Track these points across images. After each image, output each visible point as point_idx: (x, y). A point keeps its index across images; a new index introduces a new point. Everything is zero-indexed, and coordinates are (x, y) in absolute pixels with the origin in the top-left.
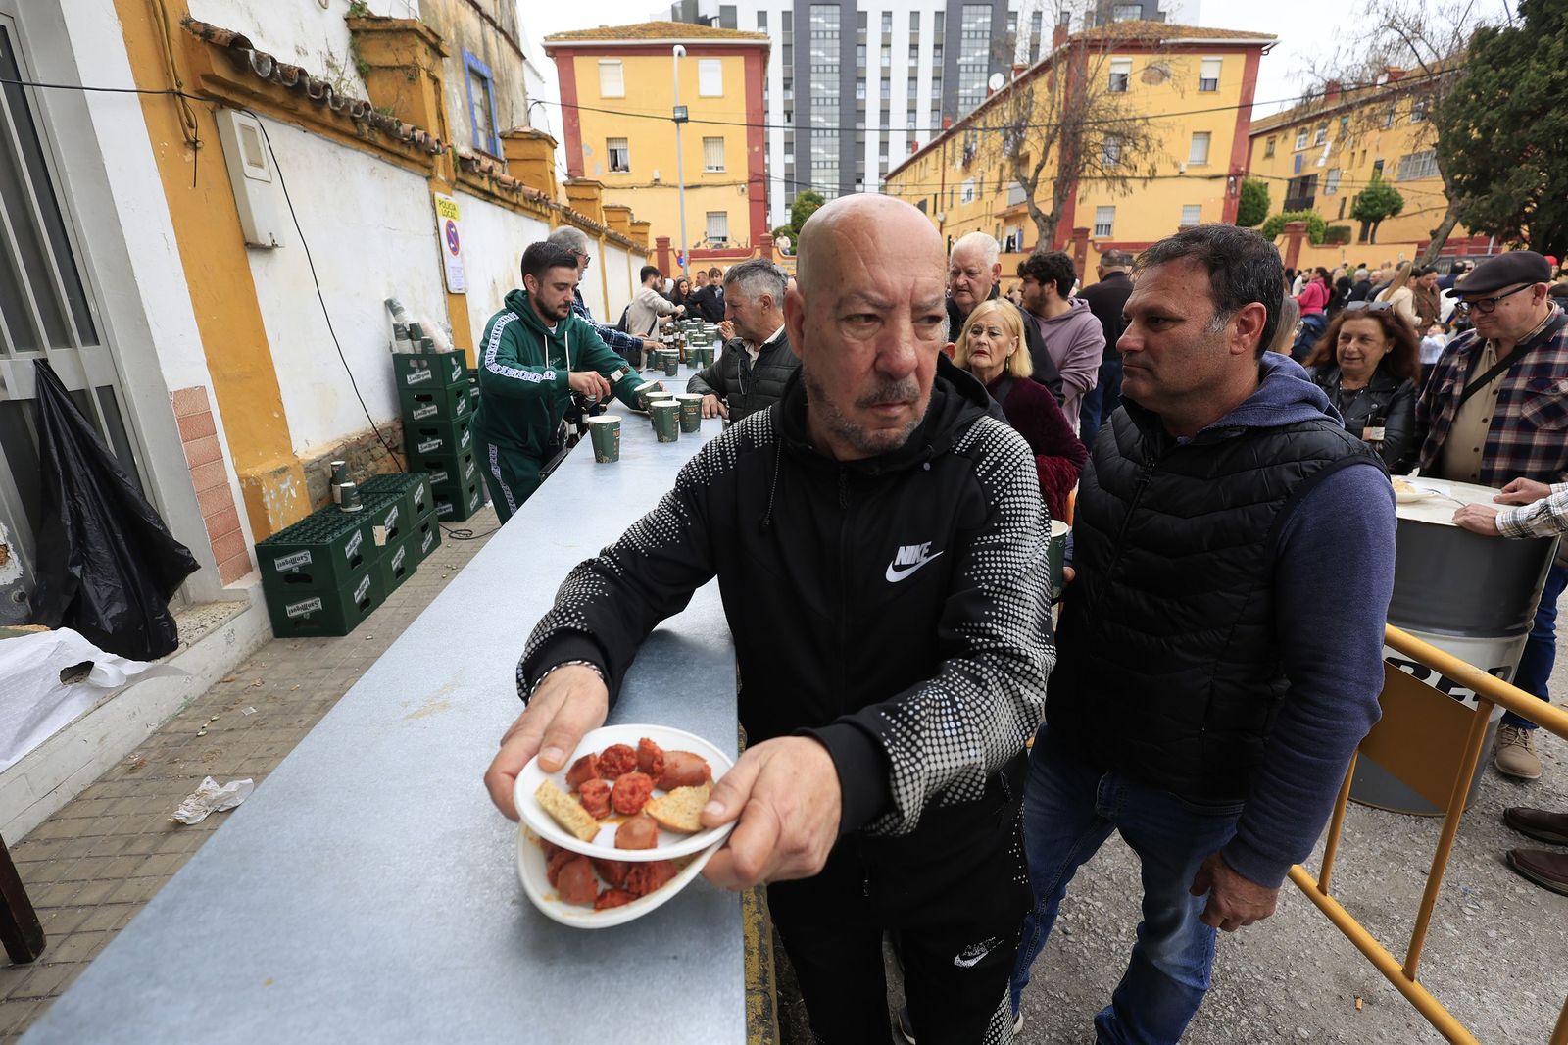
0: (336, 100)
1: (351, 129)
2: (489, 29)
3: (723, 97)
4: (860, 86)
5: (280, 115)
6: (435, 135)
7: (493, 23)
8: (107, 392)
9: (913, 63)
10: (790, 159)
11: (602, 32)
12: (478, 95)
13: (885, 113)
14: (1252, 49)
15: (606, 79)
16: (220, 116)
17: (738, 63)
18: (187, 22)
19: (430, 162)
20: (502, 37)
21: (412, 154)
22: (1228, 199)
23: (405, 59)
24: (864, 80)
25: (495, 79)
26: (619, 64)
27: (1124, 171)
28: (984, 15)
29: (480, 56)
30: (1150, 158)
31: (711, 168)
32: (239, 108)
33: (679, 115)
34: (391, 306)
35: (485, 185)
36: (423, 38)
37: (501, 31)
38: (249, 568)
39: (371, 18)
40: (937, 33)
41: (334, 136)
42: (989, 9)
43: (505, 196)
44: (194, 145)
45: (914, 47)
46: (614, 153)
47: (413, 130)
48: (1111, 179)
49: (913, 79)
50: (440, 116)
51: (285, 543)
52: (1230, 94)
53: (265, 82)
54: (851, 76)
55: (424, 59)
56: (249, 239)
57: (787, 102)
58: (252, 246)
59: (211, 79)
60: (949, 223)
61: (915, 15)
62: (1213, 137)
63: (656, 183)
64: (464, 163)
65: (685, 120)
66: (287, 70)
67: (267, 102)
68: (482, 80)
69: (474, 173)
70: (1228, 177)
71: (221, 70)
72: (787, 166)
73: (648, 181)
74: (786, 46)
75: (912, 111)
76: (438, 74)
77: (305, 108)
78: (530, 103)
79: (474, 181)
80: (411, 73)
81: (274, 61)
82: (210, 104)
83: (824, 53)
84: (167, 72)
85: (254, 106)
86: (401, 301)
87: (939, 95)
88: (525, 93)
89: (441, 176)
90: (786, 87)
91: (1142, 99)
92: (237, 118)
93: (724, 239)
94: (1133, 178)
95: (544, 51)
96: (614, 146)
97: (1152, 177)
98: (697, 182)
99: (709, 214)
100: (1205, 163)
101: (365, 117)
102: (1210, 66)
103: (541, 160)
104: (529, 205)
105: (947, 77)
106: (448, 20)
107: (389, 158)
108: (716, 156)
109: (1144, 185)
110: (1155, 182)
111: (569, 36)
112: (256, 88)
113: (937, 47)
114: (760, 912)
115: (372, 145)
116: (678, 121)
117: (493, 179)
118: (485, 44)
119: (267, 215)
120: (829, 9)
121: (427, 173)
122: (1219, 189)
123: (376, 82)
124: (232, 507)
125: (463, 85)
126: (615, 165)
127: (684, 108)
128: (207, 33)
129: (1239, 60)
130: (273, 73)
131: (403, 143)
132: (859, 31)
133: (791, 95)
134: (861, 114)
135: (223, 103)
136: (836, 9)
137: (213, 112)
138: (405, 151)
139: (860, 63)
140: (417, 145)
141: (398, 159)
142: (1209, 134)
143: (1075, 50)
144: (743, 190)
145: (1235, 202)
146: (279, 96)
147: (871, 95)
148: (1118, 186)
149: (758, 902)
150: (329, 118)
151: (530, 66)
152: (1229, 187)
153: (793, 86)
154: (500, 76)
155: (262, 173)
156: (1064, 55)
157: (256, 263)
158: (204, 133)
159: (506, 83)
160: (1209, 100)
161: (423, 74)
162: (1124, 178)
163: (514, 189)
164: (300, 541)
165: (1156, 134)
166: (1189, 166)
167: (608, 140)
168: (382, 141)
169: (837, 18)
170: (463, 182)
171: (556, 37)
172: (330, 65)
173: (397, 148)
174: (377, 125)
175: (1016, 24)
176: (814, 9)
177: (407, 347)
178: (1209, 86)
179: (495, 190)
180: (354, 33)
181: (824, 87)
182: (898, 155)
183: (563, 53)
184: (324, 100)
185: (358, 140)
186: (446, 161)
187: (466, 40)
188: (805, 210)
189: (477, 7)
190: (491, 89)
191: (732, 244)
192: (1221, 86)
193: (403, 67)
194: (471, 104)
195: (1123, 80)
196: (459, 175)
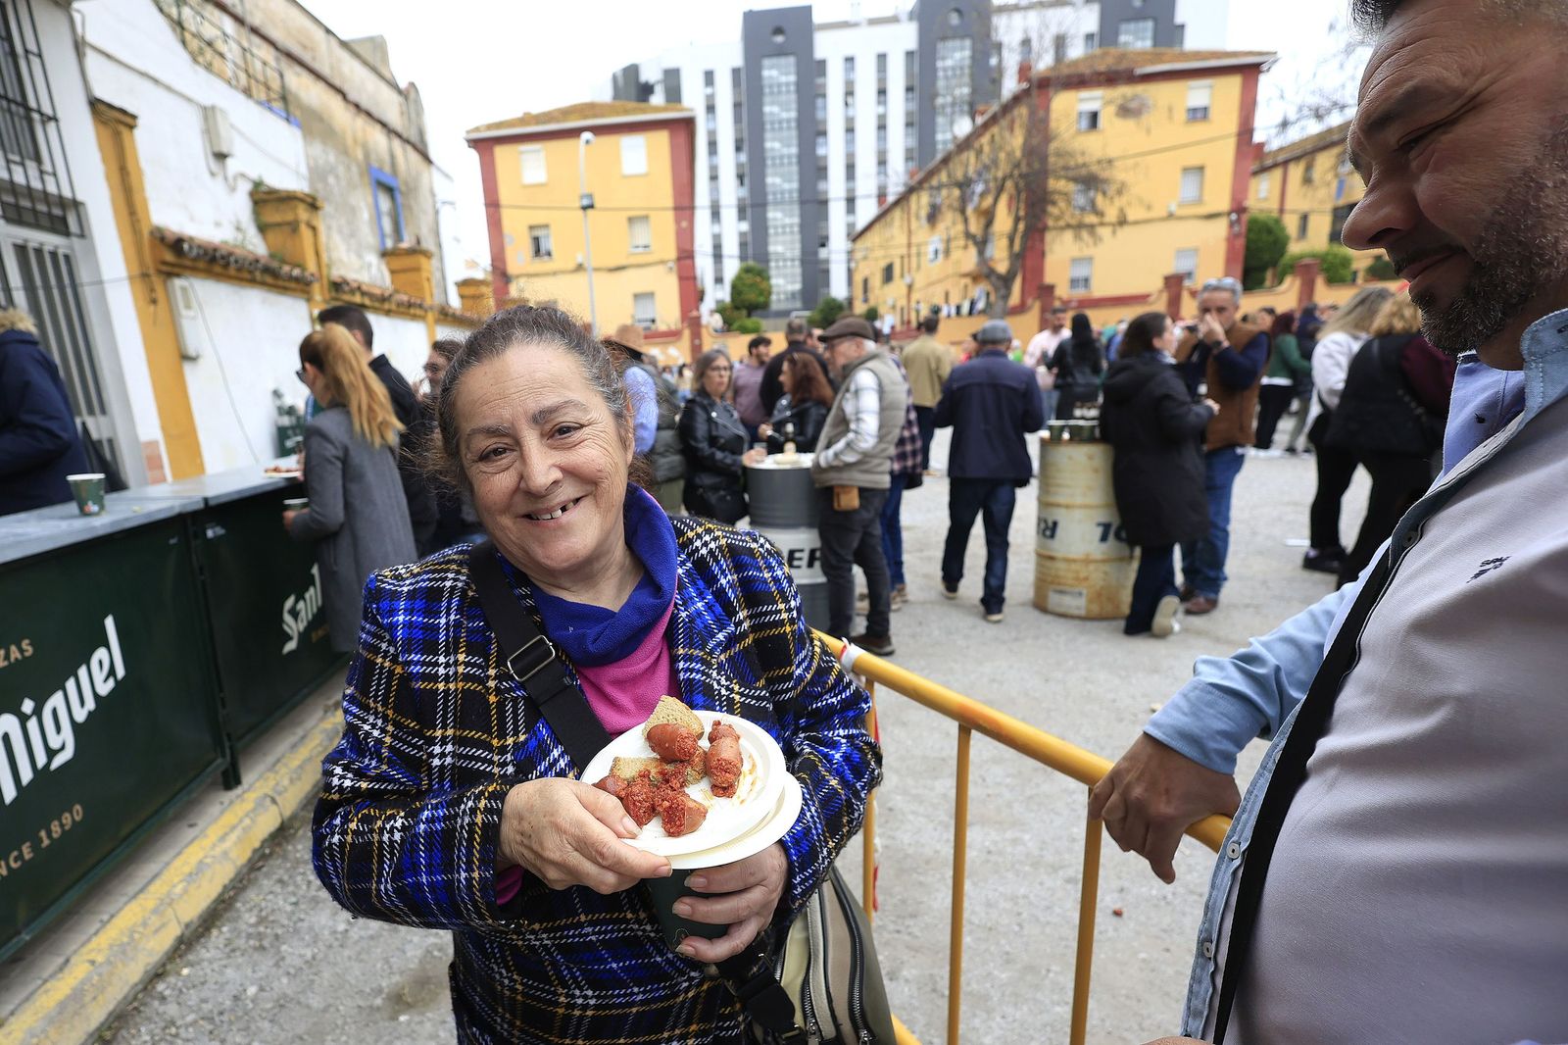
0: (238, 259)
1: (246, 275)
2: (397, 143)
3: (646, 175)
4: (820, 140)
5: (202, 275)
6: (312, 269)
7: (399, 136)
9: (881, 110)
10: (745, 226)
11: (527, 119)
12: (385, 203)
13: (850, 169)
14: (1250, 70)
15: (529, 166)
16: (169, 283)
17: (662, 138)
18: (151, 229)
19: (307, 290)
20: (409, 149)
21: (293, 285)
22: (1231, 239)
23: (289, 217)
24: (824, 133)
25: (403, 188)
26: (538, 151)
27: (1091, 219)
28: (962, 49)
29: (387, 169)
30: (1118, 202)
31: (637, 247)
32: (178, 275)
33: (585, 202)
34: (277, 394)
36: (304, 201)
37: (407, 141)
39: (267, 191)
40: (909, 74)
41: (236, 282)
42: (968, 43)
43: (377, 305)
44: (154, 301)
45: (882, 92)
46: (536, 240)
47: (293, 269)
48: (1078, 227)
49: (882, 127)
50: (317, 254)
52: (1226, 121)
53: (193, 258)
54: (811, 130)
55: (303, 214)
56: (184, 353)
57: (739, 166)
58: (186, 357)
59: (165, 263)
60: (917, 285)
61: (882, 58)
62: (1208, 172)
63: (580, 268)
65: (591, 206)
66: (208, 250)
67: (195, 270)
68: (390, 190)
70: (1229, 214)
71: (169, 257)
72: (742, 235)
73: (572, 265)
74: (737, 106)
75: (882, 162)
76: (315, 223)
77: (218, 269)
78: (439, 205)
80: (294, 227)
81: (199, 244)
82: (164, 277)
83: (779, 110)
84: (142, 262)
85: (187, 273)
86: (283, 390)
87: (913, 142)
88: (433, 195)
89: (318, 297)
90: (738, 149)
91: (1114, 140)
92: (178, 283)
93: (653, 321)
94: (1102, 224)
95: (466, 144)
96: (538, 233)
97: (1122, 222)
98: (623, 262)
99: (637, 297)
100: (1200, 201)
101: (258, 265)
102: (1197, 93)
103: (417, 269)
105: (922, 122)
106: (355, 141)
107: (275, 290)
108: (642, 235)
109: (1114, 232)
110: (1127, 229)
111: (490, 127)
112: (188, 263)
113: (909, 89)
115: (263, 284)
116: (585, 208)
117: (365, 293)
118: (392, 157)
119: (194, 340)
120: (783, 61)
121: (306, 296)
122: (1220, 229)
123: (271, 235)
125: (370, 199)
126: (537, 252)
127: (590, 196)
128: (164, 236)
129: (1233, 84)
130: (198, 251)
131: (284, 279)
132: (819, 81)
133: (743, 157)
134: (821, 171)
135: (170, 275)
136: (791, 60)
137: (165, 281)
138: (287, 284)
139: (820, 115)
140: (297, 280)
141: (282, 289)
142: (1201, 169)
143: (1039, 88)
144: (671, 269)
145: (1241, 243)
146: (202, 265)
147: (833, 150)
148: (1085, 234)
151: (439, 169)
152: (1232, 224)
153: (746, 147)
154: (406, 184)
155: (191, 313)
156: (1026, 93)
157: (187, 368)
158: (160, 294)
159: (412, 189)
160: (1200, 130)
161: (303, 228)
162: (1091, 227)
163: (384, 299)
165: (1119, 174)
166: (1181, 205)
167: (532, 228)
168: (269, 279)
169: (793, 69)
171: (477, 129)
172: (238, 229)
173: (280, 283)
174: (267, 270)
175: (1000, 54)
176: (766, 62)
177: (286, 421)
178: (1199, 114)
180: (256, 202)
181: (780, 146)
182: (867, 210)
183: (484, 145)
184: (229, 262)
185: (252, 282)
186: (322, 286)
187: (373, 157)
188: (744, 285)
189: (384, 125)
190: (399, 198)
191: (662, 327)
192: (1212, 114)
193: (289, 224)
194: (378, 215)
195: (1094, 117)
196: (334, 294)
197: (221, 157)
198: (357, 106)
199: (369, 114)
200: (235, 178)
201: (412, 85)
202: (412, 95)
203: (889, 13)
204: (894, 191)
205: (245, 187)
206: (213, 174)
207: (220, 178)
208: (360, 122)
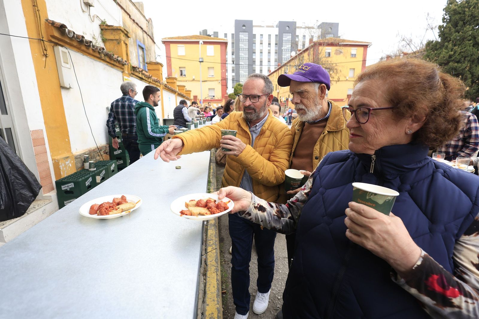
0: (93, 46)
1: (98, 55)
2: (145, 35)
3: (214, 56)
4: (254, 54)
5: (75, 49)
6: (125, 59)
7: (146, 33)
8: (9, 130)
9: (269, 48)
10: (234, 74)
11: (178, 38)
12: (141, 52)
13: (261, 62)
14: (365, 46)
15: (180, 50)
16: (55, 48)
17: (219, 46)
18: (47, 20)
19: (123, 67)
20: (149, 37)
21: (117, 64)
23: (117, 37)
24: (255, 53)
25: (146, 49)
26: (183, 46)
28: (289, 36)
29: (142, 42)
30: (338, 75)
31: (210, 76)
32: (62, 46)
33: (201, 60)
35: (140, 75)
36: (123, 32)
37: (149, 35)
38: (53, 189)
39: (107, 25)
40: (276, 40)
41: (92, 57)
42: (290, 34)
43: (146, 79)
44: (46, 56)
45: (269, 44)
46: (181, 71)
47: (118, 57)
49: (269, 53)
50: (127, 54)
51: (65, 180)
52: (360, 58)
53: (70, 39)
54: (251, 52)
55: (123, 37)
56: (62, 85)
57: (233, 58)
58: (63, 87)
59: (53, 37)
60: (280, 93)
61: (270, 35)
62: (355, 70)
63: (194, 80)
64: (134, 68)
65: (202, 62)
66: (78, 36)
67: (71, 45)
68: (142, 48)
69: (137, 72)
71: (56, 34)
72: (233, 76)
73: (191, 79)
74: (233, 43)
75: (269, 61)
76: (127, 42)
77: (83, 48)
78: (156, 56)
79: (137, 74)
80: (119, 42)
81: (74, 33)
82: (53, 44)
83: (244, 46)
84: (39, 32)
85: (67, 46)
87: (277, 57)
88: (155, 53)
89: (126, 72)
90: (233, 54)
91: (335, 59)
92: (60, 48)
93: (214, 96)
94: (333, 81)
95: (162, 42)
96: (181, 69)
97: (339, 80)
98: (205, 80)
99: (209, 89)
100: (354, 77)
101: (103, 52)
102: (354, 50)
103: (158, 70)
104: (154, 82)
105: (279, 52)
106: (133, 32)
107: (110, 65)
108: (212, 72)
109: (336, 83)
110: (339, 82)
111: (169, 38)
112: (67, 40)
113: (276, 44)
114: (218, 304)
115: (104, 61)
116: (200, 62)
117: (143, 74)
118: (144, 39)
119: (68, 78)
120: (245, 33)
121: (122, 70)
123: (108, 44)
124: (49, 169)
125: (136, 50)
126: (182, 74)
127: (202, 58)
128: (53, 23)
129: (362, 49)
130: (73, 36)
131: (115, 61)
132: (254, 39)
133: (234, 57)
134: (254, 62)
135: (57, 44)
136: (247, 33)
137: (53, 47)
138: (115, 63)
139: (254, 48)
140: (119, 62)
141: (113, 65)
142: (354, 69)
143: (315, 45)
144: (219, 82)
146: (75, 44)
147: (257, 57)
149: (218, 301)
150: (91, 51)
151: (156, 45)
153: (235, 54)
154: (147, 48)
155: (68, 66)
156: (312, 46)
157: (64, 93)
158: (49, 52)
159: (149, 50)
160: (354, 59)
161: (122, 42)
163: (149, 77)
164: (70, 180)
165: (339, 68)
166: (349, 78)
167: (180, 67)
168: (108, 60)
169: (247, 36)
170: (133, 74)
171: (165, 38)
172: (93, 38)
173: (112, 62)
174: (107, 55)
175: (298, 38)
176: (241, 33)
178: (354, 56)
179: (143, 77)
180: (102, 30)
181: (244, 54)
183: (167, 43)
184: (90, 46)
185: (100, 58)
186: (128, 68)
187: (138, 37)
188: (238, 89)
189: (142, 28)
190: (145, 51)
191: (216, 98)
192: (357, 56)
193: (116, 40)
194: (139, 56)
195: (329, 54)
196: (132, 72)
197: (88, 5)
198: (134, 21)
199: (137, 24)
200: (94, 17)
201: (150, 19)
202: (150, 22)
203: (271, 25)
204: (273, 70)
205: (98, 23)
206: (83, 11)
207: (87, 14)
208: (135, 26)
